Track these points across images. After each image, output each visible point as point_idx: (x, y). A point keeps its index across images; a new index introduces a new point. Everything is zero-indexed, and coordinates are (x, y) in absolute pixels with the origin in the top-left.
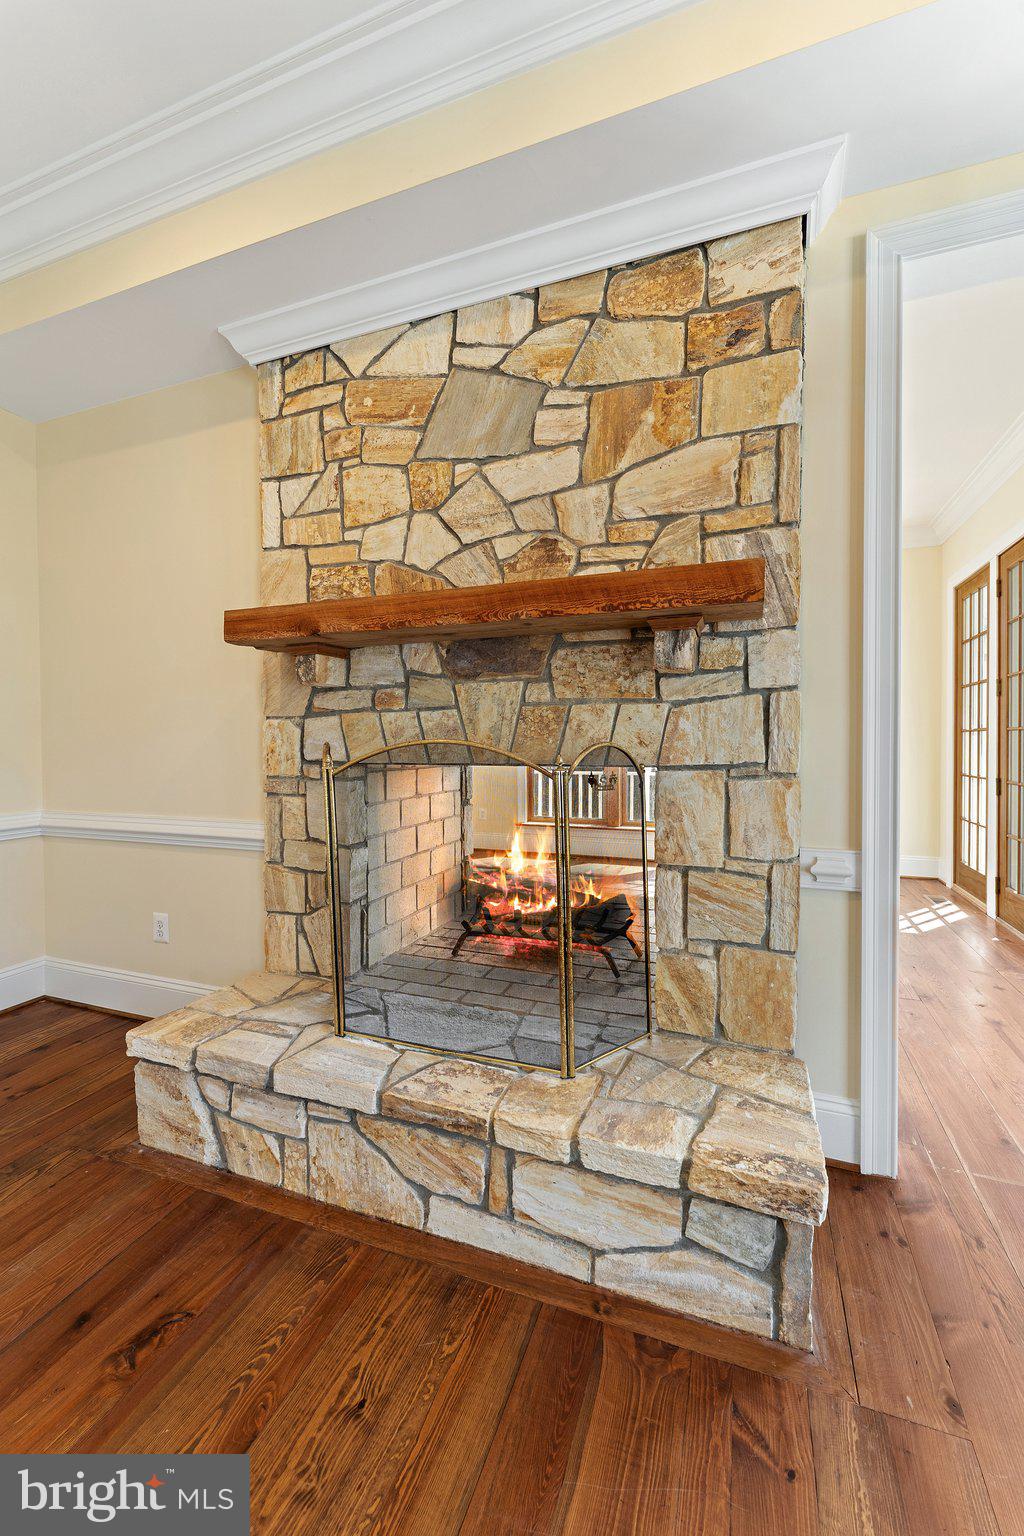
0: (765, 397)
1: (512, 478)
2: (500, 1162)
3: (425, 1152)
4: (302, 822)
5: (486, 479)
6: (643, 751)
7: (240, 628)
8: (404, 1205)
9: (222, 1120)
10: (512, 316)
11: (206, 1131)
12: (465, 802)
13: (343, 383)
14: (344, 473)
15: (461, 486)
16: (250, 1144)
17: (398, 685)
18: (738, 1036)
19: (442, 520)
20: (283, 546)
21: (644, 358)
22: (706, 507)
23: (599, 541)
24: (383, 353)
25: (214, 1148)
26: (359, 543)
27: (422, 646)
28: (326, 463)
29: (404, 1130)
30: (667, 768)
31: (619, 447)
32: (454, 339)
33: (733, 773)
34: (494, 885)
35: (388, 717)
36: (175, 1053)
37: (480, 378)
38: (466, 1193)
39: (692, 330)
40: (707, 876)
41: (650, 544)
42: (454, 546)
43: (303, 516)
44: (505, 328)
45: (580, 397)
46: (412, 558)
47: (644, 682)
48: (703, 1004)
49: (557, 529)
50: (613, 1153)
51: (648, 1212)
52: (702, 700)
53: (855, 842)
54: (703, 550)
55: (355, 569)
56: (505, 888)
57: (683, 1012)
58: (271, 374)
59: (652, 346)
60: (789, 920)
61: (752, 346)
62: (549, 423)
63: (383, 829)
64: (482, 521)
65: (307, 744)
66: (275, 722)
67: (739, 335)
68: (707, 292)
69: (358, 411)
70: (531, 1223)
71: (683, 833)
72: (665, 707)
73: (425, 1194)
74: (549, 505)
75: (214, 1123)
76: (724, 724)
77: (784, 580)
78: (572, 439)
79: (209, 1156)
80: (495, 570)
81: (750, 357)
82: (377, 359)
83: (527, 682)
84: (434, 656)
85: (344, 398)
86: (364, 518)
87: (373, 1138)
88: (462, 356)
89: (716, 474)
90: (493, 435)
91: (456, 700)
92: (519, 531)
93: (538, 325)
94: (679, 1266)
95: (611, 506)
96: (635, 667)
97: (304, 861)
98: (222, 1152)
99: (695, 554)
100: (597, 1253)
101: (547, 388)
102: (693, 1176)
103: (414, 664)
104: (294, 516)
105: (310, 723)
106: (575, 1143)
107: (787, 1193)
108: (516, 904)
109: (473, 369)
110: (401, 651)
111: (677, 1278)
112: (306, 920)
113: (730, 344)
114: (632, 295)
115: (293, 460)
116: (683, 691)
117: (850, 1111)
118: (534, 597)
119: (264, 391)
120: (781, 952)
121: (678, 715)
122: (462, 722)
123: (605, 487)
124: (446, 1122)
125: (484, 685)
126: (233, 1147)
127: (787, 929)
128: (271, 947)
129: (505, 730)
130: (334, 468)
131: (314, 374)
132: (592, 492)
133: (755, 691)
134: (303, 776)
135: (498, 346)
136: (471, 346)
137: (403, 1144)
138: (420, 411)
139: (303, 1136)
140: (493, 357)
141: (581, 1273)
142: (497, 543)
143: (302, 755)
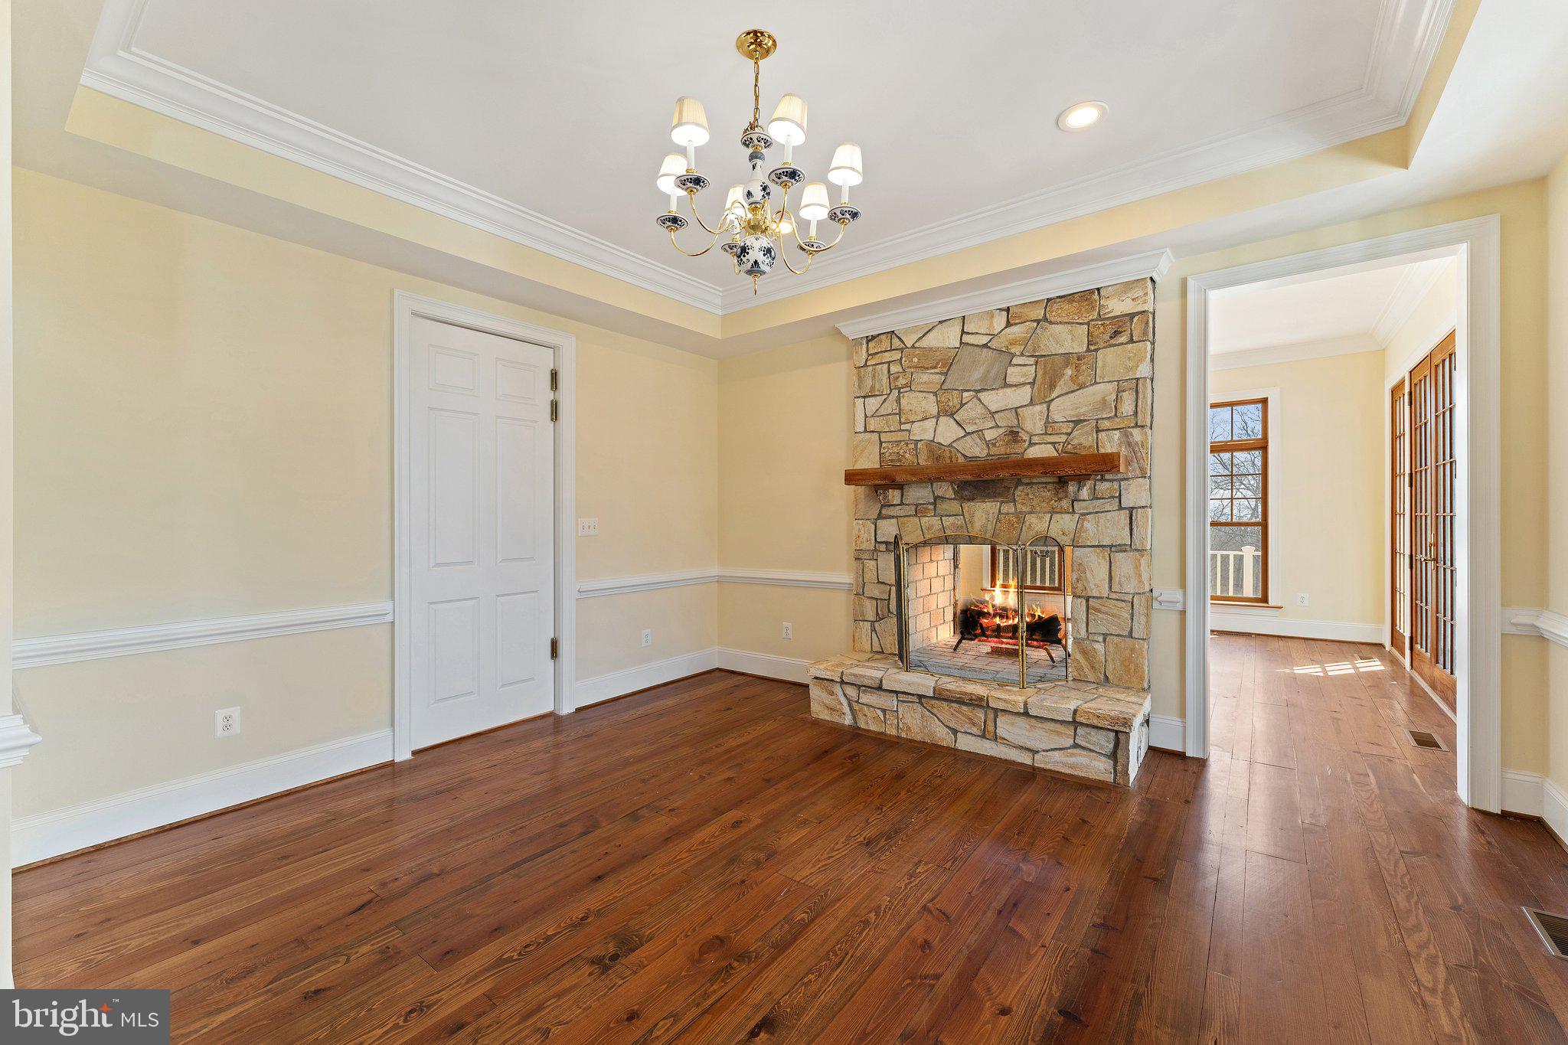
0: (1130, 364)
1: (994, 400)
2: (991, 715)
3: (955, 713)
4: (875, 574)
5: (980, 400)
6: (1065, 538)
7: (852, 477)
8: (944, 737)
9: (855, 704)
10: (995, 320)
11: (847, 710)
12: (956, 567)
13: (902, 350)
14: (901, 395)
15: (966, 403)
16: (869, 714)
17: (930, 504)
18: (1116, 682)
19: (955, 420)
20: (866, 431)
21: (1066, 343)
22: (1099, 417)
23: (1042, 432)
24: (924, 336)
25: (850, 717)
26: (909, 431)
27: (943, 484)
28: (891, 390)
29: (945, 704)
30: (1077, 547)
31: (1052, 386)
32: (963, 330)
33: (1113, 549)
34: (986, 610)
35: (924, 520)
36: (833, 673)
37: (977, 350)
38: (975, 730)
39: (1091, 330)
40: (1099, 601)
41: (1069, 434)
42: (962, 433)
43: (878, 416)
44: (991, 325)
45: (1032, 361)
46: (939, 439)
47: (1065, 504)
48: (1097, 666)
49: (1018, 426)
50: (1042, 707)
51: (1058, 733)
52: (1097, 512)
53: (1183, 585)
54: (1097, 438)
55: (907, 444)
56: (992, 612)
57: (1086, 670)
58: (861, 344)
59: (1070, 337)
60: (1143, 623)
61: (1123, 339)
62: (1014, 375)
63: (916, 578)
64: (977, 421)
65: (878, 533)
66: (861, 522)
67: (1116, 333)
68: (1099, 311)
69: (909, 365)
70: (1005, 742)
71: (1086, 579)
72: (1077, 516)
73: (955, 732)
74: (1014, 414)
75: (850, 706)
76: (1108, 525)
77: (1140, 454)
78: (1027, 381)
79: (848, 720)
80: (984, 446)
81: (1122, 344)
82: (921, 338)
83: (1002, 502)
84: (950, 489)
85: (901, 357)
86: (912, 418)
87: (930, 708)
88: (966, 339)
89: (1104, 402)
90: (984, 379)
91: (963, 511)
92: (997, 426)
93: (1009, 324)
94: (1072, 755)
95: (1048, 415)
96: (1061, 495)
97: (876, 593)
98: (854, 718)
99: (1093, 440)
100: (1035, 752)
101: (1013, 355)
102: (1078, 715)
103: (939, 493)
104: (872, 416)
105: (880, 523)
106: (1026, 704)
107: (1118, 719)
108: (997, 620)
109: (973, 345)
110: (932, 486)
111: (1071, 760)
112: (876, 624)
113: (1111, 337)
114: (1059, 312)
115: (873, 388)
116: (1086, 508)
117: (1180, 724)
118: (1007, 467)
119: (856, 353)
120: (1138, 639)
121: (1084, 520)
122: (965, 522)
123: (1045, 405)
124: (966, 699)
125: (978, 504)
126: (860, 717)
127: (1142, 627)
128: (856, 638)
129: (989, 527)
130: (895, 393)
131: (886, 345)
132: (1038, 408)
133: (1125, 508)
134: (876, 550)
135: (987, 334)
136: (972, 334)
137: (944, 710)
138: (944, 366)
139: (895, 709)
140: (984, 340)
141: (1029, 762)
142: (986, 432)
143: (876, 539)
